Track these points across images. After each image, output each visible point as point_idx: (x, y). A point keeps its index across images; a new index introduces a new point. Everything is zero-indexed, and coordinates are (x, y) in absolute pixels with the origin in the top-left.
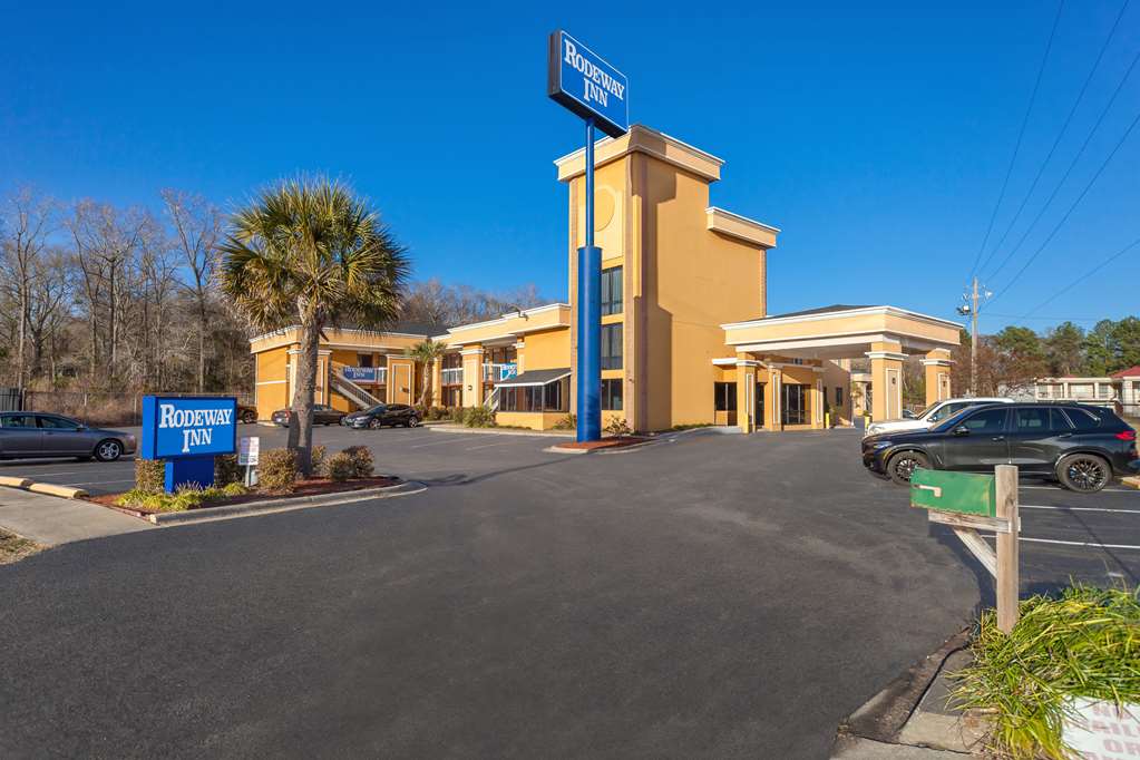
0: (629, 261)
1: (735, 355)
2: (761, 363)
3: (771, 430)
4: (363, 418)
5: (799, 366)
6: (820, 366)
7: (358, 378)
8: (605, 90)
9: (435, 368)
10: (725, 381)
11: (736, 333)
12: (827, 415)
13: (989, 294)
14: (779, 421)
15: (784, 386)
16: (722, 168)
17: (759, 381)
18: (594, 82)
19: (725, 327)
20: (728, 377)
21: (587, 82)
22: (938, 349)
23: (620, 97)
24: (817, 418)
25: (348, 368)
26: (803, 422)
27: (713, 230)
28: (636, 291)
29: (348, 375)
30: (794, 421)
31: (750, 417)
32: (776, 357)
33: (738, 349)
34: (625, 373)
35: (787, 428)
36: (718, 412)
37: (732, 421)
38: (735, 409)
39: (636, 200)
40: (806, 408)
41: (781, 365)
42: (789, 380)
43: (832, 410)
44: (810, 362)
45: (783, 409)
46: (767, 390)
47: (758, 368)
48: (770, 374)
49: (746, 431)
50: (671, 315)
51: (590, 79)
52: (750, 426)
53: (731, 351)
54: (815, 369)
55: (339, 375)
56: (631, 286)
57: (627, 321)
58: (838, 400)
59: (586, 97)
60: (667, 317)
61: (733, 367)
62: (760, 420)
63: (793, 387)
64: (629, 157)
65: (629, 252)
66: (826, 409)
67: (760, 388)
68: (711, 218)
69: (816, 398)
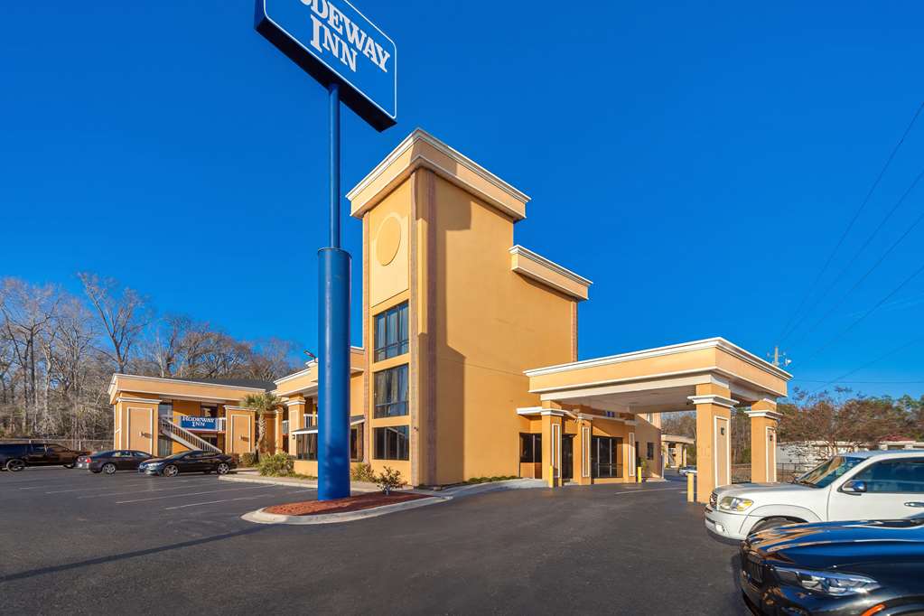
0: (414, 295)
1: (540, 404)
2: (568, 413)
3: (580, 484)
4: (155, 464)
5: (611, 418)
6: (633, 420)
7: (197, 427)
8: (352, 46)
9: (277, 419)
10: (531, 432)
11: (540, 378)
12: (640, 469)
13: (789, 361)
14: (589, 474)
15: (594, 439)
16: (527, 205)
17: (566, 432)
18: (329, 26)
19: (529, 373)
20: (534, 428)
21: (317, 24)
22: (765, 399)
23: (382, 66)
24: (629, 472)
25: (187, 418)
26: (615, 475)
27: (519, 273)
28: (421, 327)
29: (185, 424)
30: (605, 473)
31: (555, 470)
32: (585, 407)
33: (543, 397)
34: (410, 420)
35: (598, 481)
36: (522, 464)
37: (539, 475)
38: (540, 461)
39: (421, 225)
40: (618, 462)
41: (591, 417)
42: (598, 432)
43: (643, 463)
44: (622, 415)
45: (593, 462)
46: (576, 442)
47: (565, 418)
48: (579, 426)
49: (551, 485)
50: (462, 358)
51: (324, 21)
52: (555, 480)
53: (535, 399)
54: (627, 422)
55: (176, 423)
56: (417, 322)
57: (413, 362)
58: (649, 455)
59: (315, 43)
60: (459, 359)
61: (538, 417)
62: (567, 472)
63: (605, 440)
64: (414, 174)
65: (414, 283)
66: (638, 463)
67: (567, 440)
68: (516, 258)
69: (628, 452)
